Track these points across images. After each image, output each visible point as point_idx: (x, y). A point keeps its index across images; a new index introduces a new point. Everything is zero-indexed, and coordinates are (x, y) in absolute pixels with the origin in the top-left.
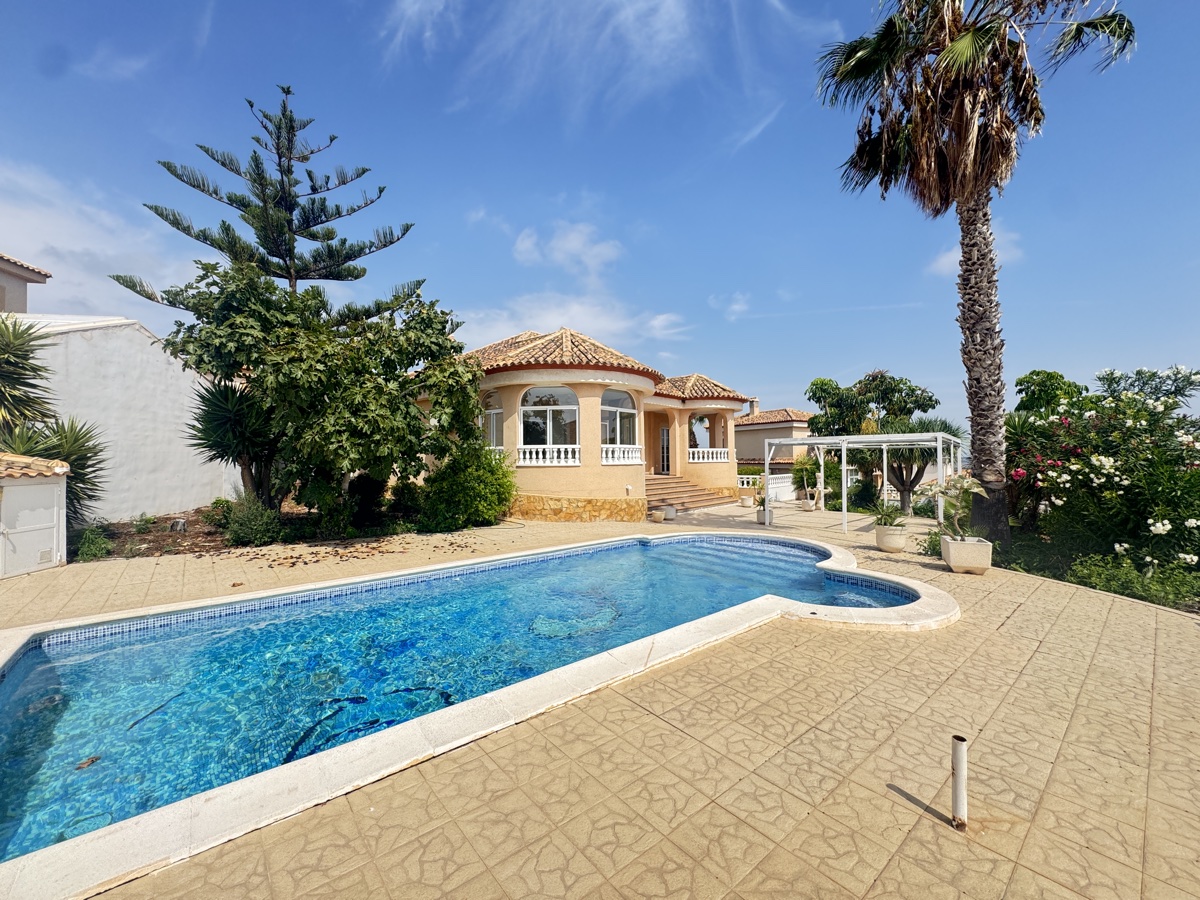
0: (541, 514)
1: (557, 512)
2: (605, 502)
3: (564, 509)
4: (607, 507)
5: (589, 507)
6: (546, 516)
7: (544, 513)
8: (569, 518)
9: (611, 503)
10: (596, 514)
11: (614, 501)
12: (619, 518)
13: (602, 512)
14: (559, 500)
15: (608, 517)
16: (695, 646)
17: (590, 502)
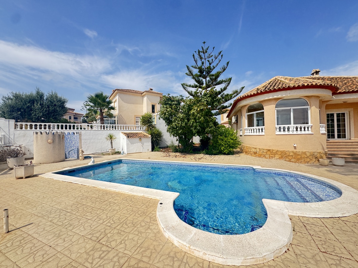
0: (250, 153)
1: (255, 153)
2: (278, 151)
3: (258, 152)
4: (279, 153)
5: (269, 153)
6: (251, 154)
7: (251, 153)
8: (260, 156)
9: (282, 152)
10: (273, 156)
11: (284, 151)
12: (287, 159)
13: (276, 155)
14: (256, 149)
15: (280, 158)
16: (120, 190)
17: (269, 150)
